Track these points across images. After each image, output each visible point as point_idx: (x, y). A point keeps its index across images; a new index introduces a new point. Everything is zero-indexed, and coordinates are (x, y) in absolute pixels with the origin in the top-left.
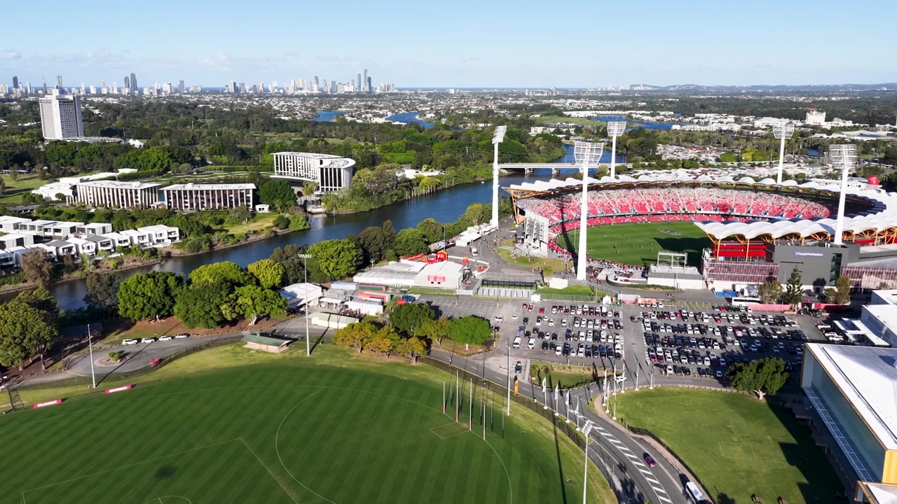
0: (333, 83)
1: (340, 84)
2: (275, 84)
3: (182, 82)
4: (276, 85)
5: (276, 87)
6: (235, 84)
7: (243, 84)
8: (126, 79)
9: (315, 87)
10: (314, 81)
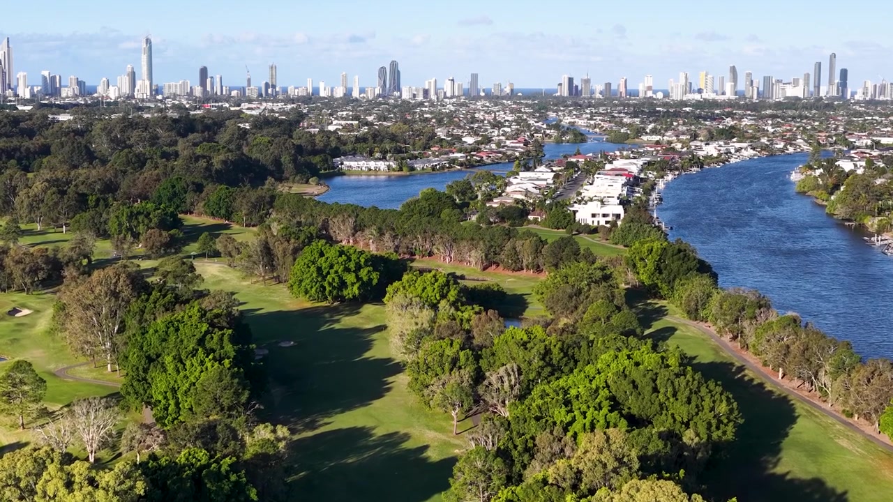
0: (767, 80)
1: (779, 81)
2: (649, 81)
3: (475, 77)
4: (650, 84)
5: (649, 88)
6: (571, 80)
7: (587, 81)
8: (383, 70)
9: (728, 87)
10: (728, 75)
